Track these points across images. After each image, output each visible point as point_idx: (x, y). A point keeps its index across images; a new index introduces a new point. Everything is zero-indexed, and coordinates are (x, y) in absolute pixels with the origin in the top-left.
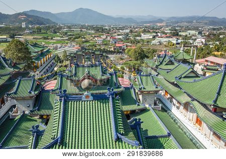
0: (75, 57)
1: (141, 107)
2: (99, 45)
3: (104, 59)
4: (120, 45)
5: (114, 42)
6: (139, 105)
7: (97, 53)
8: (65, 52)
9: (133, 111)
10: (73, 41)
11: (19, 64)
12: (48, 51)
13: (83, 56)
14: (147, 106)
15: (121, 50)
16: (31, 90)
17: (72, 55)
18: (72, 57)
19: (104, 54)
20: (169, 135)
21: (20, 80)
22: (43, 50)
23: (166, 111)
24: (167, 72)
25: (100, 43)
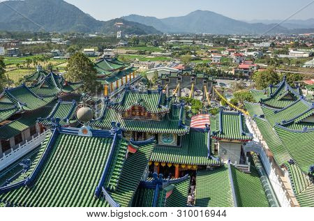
0: (167, 80)
1: (215, 161)
2: (214, 65)
4: (247, 66)
5: (238, 61)
6: (210, 158)
7: (199, 76)
8: (156, 72)
9: (201, 166)
10: (177, 57)
11: (74, 84)
12: (130, 70)
13: (179, 79)
14: (226, 162)
16: (68, 118)
17: (164, 77)
18: (163, 79)
19: (210, 78)
21: (59, 104)
22: (123, 68)
23: (259, 175)
24: (276, 112)
25: (216, 61)
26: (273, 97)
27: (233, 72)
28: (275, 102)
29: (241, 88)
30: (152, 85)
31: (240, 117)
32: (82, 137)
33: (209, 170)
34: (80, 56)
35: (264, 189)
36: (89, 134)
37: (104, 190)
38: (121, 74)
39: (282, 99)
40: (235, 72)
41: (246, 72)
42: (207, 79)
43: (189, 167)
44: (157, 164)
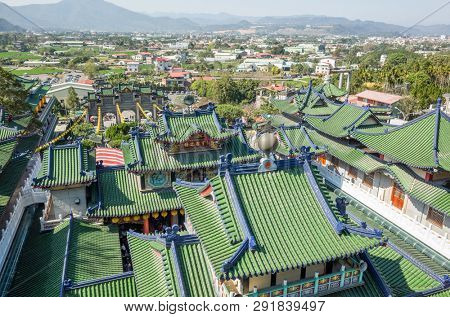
0: (99, 101)
2: (134, 75)
3: (160, 102)
10: (73, 66)
18: (90, 101)
25: (133, 70)
32: (263, 173)
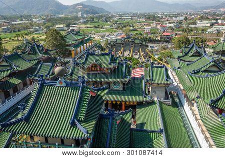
1: (148, 98)
6: (145, 97)
7: (136, 42)
8: (107, 40)
9: (139, 102)
11: (50, 51)
13: (123, 44)
14: (156, 99)
15: (168, 40)
16: (48, 74)
17: (112, 43)
19: (144, 43)
20: (161, 131)
21: (41, 65)
22: (84, 38)
23: (178, 107)
24: (188, 65)
26: (186, 55)
27: (159, 38)
28: (188, 58)
29: (164, 49)
30: (104, 49)
31: (164, 68)
33: (145, 105)
34: (53, 31)
35: (181, 115)
36: (64, 84)
37: (76, 121)
38: (82, 42)
39: (192, 56)
40: (160, 38)
41: (168, 38)
42: (142, 44)
43: (131, 103)
44: (110, 102)
